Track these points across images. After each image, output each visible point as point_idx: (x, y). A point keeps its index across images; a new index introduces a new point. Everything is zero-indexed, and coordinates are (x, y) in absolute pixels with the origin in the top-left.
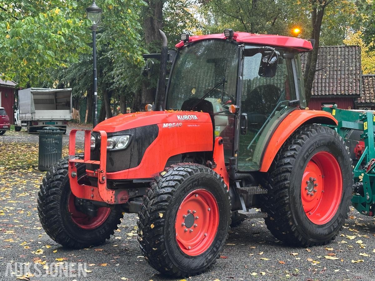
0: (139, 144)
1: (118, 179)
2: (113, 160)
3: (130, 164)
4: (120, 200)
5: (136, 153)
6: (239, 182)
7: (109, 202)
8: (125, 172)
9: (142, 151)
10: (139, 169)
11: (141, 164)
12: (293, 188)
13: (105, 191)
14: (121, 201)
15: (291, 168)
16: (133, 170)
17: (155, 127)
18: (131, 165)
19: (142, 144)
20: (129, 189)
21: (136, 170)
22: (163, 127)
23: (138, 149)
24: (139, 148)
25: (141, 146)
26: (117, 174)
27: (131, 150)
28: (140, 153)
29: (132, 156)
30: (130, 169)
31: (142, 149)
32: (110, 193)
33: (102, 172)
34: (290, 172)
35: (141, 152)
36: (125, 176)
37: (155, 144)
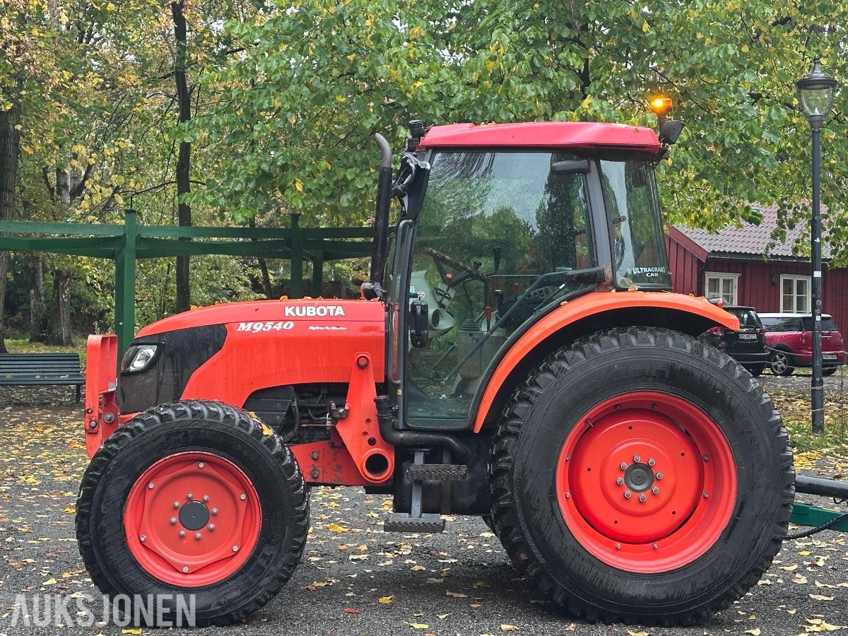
0: (175, 362)
2: (124, 390)
5: (168, 380)
6: (425, 452)
12: (523, 472)
15: (519, 426)
17: (217, 330)
19: (182, 362)
22: (239, 330)
23: (173, 372)
24: (175, 370)
25: (180, 365)
27: (159, 374)
28: (178, 380)
29: (161, 385)
31: (183, 372)
33: (90, 411)
34: (516, 435)
37: (213, 364)
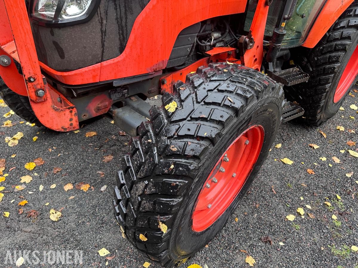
0: (118, 7)
1: (80, 84)
2: (61, 45)
3: (103, 52)
4: (94, 112)
5: (112, 27)
7: (66, 129)
8: (94, 70)
9: (126, 22)
10: (124, 60)
11: (127, 50)
13: (52, 113)
14: (96, 112)
16: (110, 64)
18: (104, 54)
19: (125, 7)
20: (110, 91)
21: (117, 64)
23: (117, 19)
24: (119, 16)
25: (123, 10)
26: (76, 74)
27: (102, 23)
28: (122, 27)
29: (105, 35)
30: (104, 63)
31: (126, 18)
32: (65, 114)
33: (32, 80)
35: (126, 25)
36: (94, 77)
